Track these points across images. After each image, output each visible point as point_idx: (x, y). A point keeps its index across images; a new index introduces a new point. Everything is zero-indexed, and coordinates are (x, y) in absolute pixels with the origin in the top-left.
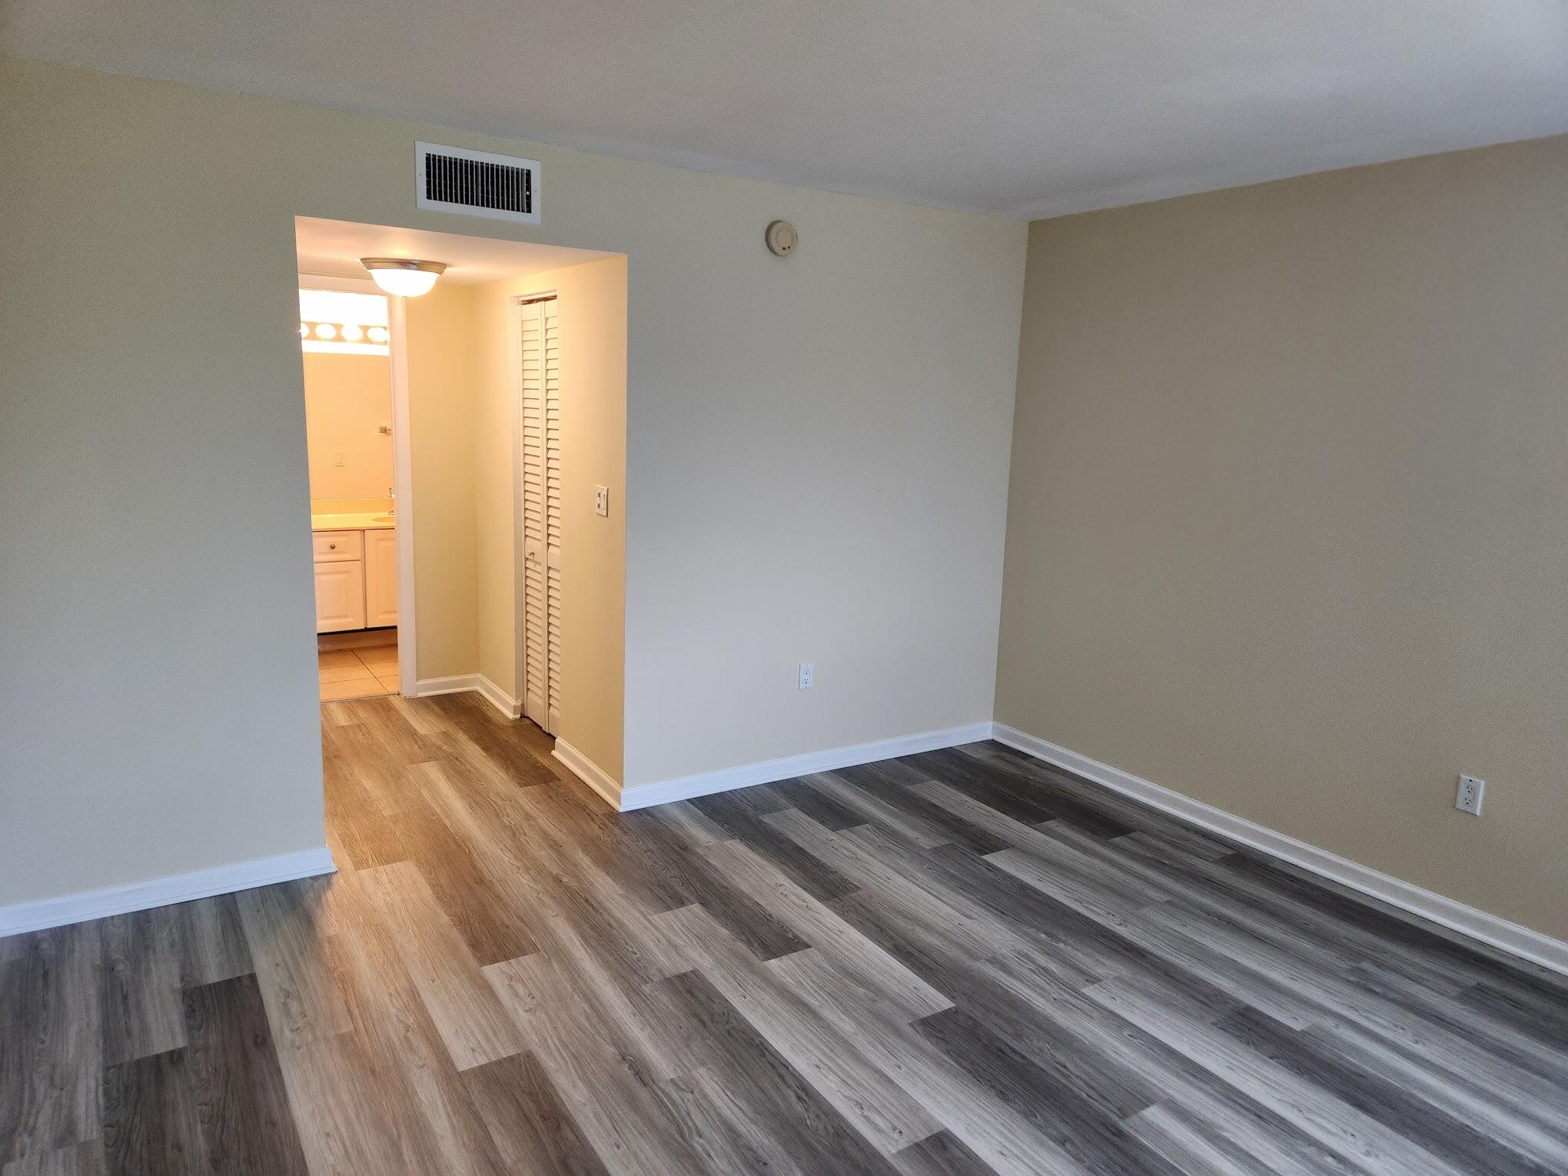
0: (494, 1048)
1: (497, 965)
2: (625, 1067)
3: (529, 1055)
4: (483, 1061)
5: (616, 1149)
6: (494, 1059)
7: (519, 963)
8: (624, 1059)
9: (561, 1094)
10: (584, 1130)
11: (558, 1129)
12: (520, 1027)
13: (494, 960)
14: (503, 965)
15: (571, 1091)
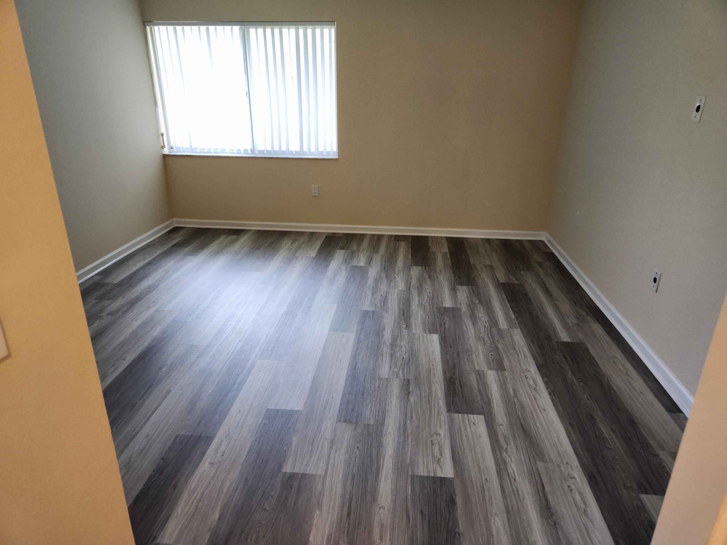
0: (463, 420)
1: (443, 476)
2: (411, 389)
3: (449, 411)
4: (471, 416)
5: (434, 365)
6: (466, 415)
7: (428, 472)
8: (409, 392)
9: (443, 389)
10: (442, 374)
11: (451, 378)
12: (447, 427)
13: (443, 480)
14: (440, 474)
15: (439, 389)
